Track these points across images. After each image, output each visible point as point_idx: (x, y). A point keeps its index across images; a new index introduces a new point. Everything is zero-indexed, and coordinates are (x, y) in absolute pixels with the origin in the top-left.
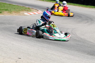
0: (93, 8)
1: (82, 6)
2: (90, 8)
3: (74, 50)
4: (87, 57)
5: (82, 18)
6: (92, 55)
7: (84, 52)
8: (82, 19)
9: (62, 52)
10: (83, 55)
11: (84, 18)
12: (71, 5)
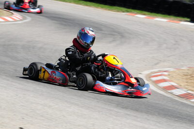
0: (123, 12)
1: (102, 8)
2: (118, 11)
3: (90, 97)
4: (115, 111)
5: (103, 32)
6: (127, 108)
7: (110, 102)
8: (103, 34)
9: (66, 101)
10: (109, 108)
11: (106, 32)
12: (80, 4)
